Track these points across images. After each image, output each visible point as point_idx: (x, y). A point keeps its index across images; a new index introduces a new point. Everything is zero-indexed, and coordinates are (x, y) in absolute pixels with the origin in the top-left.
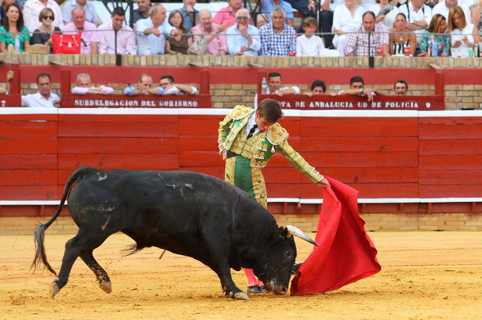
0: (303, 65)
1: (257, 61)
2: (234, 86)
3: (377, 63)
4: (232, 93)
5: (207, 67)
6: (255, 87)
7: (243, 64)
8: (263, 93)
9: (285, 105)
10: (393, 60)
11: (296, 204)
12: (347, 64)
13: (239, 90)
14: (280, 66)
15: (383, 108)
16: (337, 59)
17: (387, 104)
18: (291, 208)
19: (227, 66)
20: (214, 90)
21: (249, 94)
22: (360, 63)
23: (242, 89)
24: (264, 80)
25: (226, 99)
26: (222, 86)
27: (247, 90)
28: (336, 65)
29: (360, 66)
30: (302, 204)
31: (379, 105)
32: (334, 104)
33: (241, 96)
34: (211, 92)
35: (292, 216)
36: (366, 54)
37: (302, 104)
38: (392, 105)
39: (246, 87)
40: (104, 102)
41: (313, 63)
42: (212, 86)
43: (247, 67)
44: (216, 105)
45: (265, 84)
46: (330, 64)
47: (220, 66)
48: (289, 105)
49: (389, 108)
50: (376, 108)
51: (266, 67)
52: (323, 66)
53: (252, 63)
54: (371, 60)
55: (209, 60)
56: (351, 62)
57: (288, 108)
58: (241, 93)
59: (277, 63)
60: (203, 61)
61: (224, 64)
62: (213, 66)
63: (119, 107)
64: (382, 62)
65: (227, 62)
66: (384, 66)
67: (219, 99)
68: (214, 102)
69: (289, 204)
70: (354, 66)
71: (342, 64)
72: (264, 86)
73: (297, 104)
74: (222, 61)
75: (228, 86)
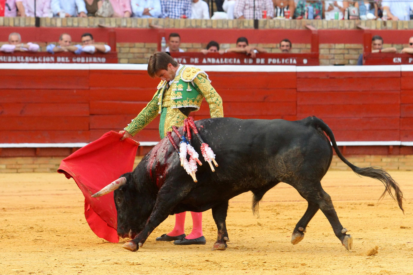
0: (197, 26)
1: (157, 23)
2: (137, 44)
3: (261, 25)
4: (135, 50)
5: (114, 29)
6: (155, 45)
7: (145, 26)
9: (182, 61)
10: (274, 22)
12: (235, 25)
13: (141, 48)
14: (177, 27)
15: (266, 63)
16: (227, 22)
17: (270, 60)
19: (131, 27)
20: (120, 48)
21: (150, 51)
22: (246, 25)
23: (144, 47)
24: (163, 40)
25: (130, 56)
26: (127, 44)
27: (148, 48)
28: (226, 26)
29: (246, 27)
31: (263, 61)
32: (224, 60)
33: (143, 53)
34: (117, 50)
36: (252, 16)
37: (196, 60)
38: (274, 61)
39: (148, 45)
40: (24, 58)
41: (206, 24)
42: (118, 45)
43: (148, 28)
44: (122, 61)
45: (164, 43)
46: (220, 26)
47: (126, 27)
48: (185, 61)
49: (272, 64)
50: (260, 64)
51: (165, 28)
52: (215, 27)
53: (153, 24)
54: (256, 22)
55: (116, 22)
56: (239, 24)
58: (144, 50)
59: (174, 24)
60: (110, 22)
61: (129, 25)
62: (119, 26)
63: (37, 62)
64: (265, 23)
65: (131, 23)
66: (267, 27)
67: (125, 56)
68: (120, 59)
70: (242, 28)
71: (231, 26)
72: (163, 45)
73: (192, 60)
74: (127, 23)
75: (132, 45)
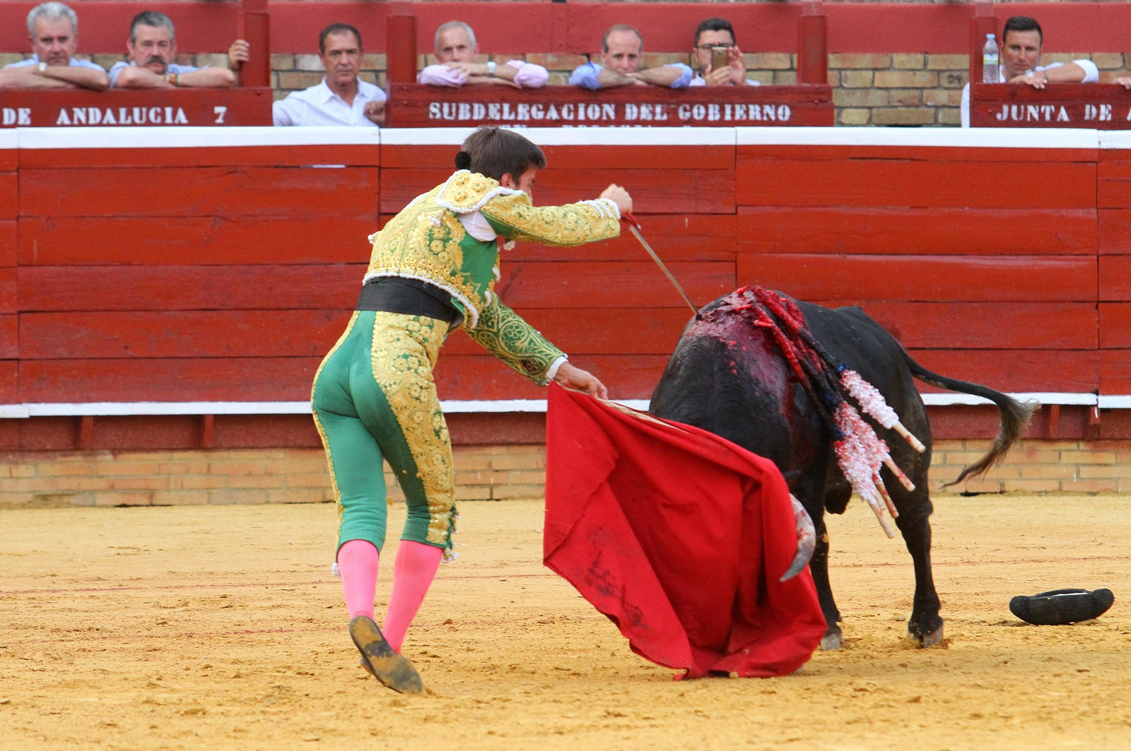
2: (900, 58)
4: (893, 79)
6: (962, 61)
8: (987, 79)
9: (1054, 116)
11: (1086, 409)
13: (914, 71)
18: (1070, 423)
20: (840, 70)
21: (945, 83)
23: (924, 68)
24: (990, 44)
25: (876, 98)
26: (866, 59)
27: (939, 72)
30: (1104, 411)
33: (922, 89)
34: (832, 78)
35: (1073, 446)
37: (1105, 112)
39: (935, 61)
40: (513, 109)
42: (833, 61)
44: (847, 115)
45: (991, 53)
48: (1063, 115)
57: (1062, 125)
58: (922, 79)
63: (559, 123)
67: (857, 99)
68: (841, 108)
69: (1065, 408)
72: (989, 59)
73: (1090, 112)
75: (884, 60)
